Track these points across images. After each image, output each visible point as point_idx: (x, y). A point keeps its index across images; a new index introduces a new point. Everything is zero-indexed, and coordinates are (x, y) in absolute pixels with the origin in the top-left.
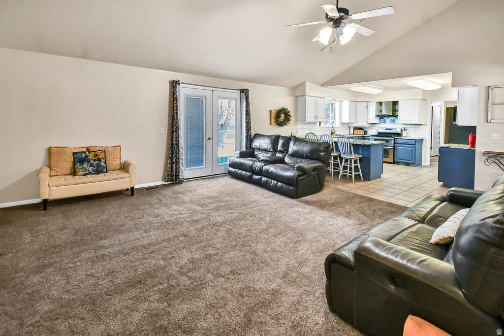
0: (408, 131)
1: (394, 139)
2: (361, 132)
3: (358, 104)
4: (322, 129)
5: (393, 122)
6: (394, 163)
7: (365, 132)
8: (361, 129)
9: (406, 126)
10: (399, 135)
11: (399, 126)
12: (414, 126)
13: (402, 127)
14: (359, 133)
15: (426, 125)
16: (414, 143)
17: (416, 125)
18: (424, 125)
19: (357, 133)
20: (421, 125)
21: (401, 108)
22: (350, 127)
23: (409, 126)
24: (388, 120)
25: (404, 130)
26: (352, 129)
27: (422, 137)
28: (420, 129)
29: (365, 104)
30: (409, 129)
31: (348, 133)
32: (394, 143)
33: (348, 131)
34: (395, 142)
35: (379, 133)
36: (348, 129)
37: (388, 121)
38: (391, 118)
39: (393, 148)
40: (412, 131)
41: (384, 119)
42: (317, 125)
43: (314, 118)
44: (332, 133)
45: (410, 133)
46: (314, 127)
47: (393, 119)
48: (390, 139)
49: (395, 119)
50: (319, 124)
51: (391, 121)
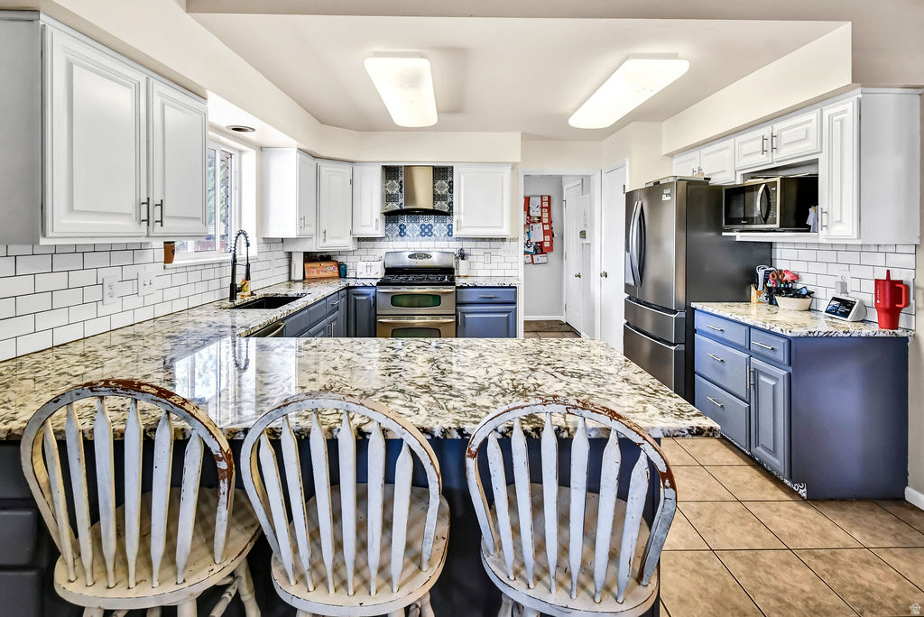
0: (471, 258)
1: (456, 288)
2: (329, 270)
3: (324, 168)
5: (427, 232)
7: (343, 271)
8: (326, 258)
9: (466, 245)
10: (450, 271)
13: (454, 247)
14: (323, 273)
15: (516, 240)
17: (491, 240)
18: (511, 240)
19: (315, 274)
20: (503, 240)
22: (290, 254)
23: (472, 244)
25: (462, 257)
26: (298, 261)
28: (500, 252)
30: (474, 252)
31: (285, 278)
35: (390, 271)
36: (286, 262)
37: (413, 230)
38: (421, 222)
39: (452, 319)
40: (481, 259)
41: (401, 222)
42: (148, 255)
43: (130, 214)
44: (234, 291)
45: (479, 266)
46: (129, 272)
47: (427, 224)
48: (445, 290)
49: (432, 222)
50: (161, 255)
51: (423, 230)
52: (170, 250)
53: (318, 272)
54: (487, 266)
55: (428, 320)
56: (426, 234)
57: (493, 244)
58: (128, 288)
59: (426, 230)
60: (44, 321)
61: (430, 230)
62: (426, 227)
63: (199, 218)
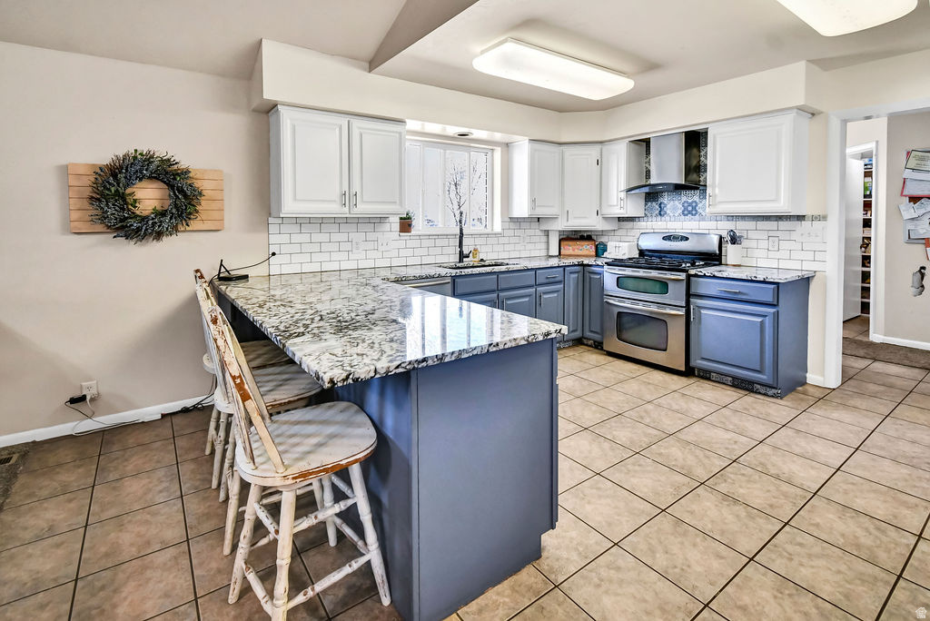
0: (745, 243)
1: (689, 276)
2: (587, 248)
3: (568, 151)
4: (415, 243)
5: (690, 211)
6: (689, 372)
7: (600, 250)
8: (584, 237)
9: (740, 227)
10: (714, 258)
11: (712, 224)
12: (772, 225)
13: (724, 228)
14: (577, 252)
15: (824, 218)
16: (769, 299)
17: (779, 218)
18: (814, 218)
19: (571, 252)
20: (801, 218)
21: (716, 156)
22: (547, 233)
23: (751, 224)
24: (673, 204)
25: (734, 240)
26: (553, 240)
27: (808, 267)
28: (794, 236)
29: (594, 152)
30: (751, 234)
31: (543, 253)
32: (689, 295)
33: (543, 246)
34: (693, 291)
35: (642, 253)
37: (675, 208)
38: (684, 199)
39: (682, 312)
40: (764, 244)
41: (661, 200)
42: (386, 227)
43: (335, 201)
44: (462, 256)
45: (757, 253)
46: (371, 236)
47: (690, 201)
48: (673, 277)
49: (696, 198)
50: (397, 226)
51: (685, 209)
52: (406, 225)
53: (574, 250)
54: (771, 254)
55: (654, 308)
56: (690, 212)
57: (783, 225)
58: (370, 245)
59: (690, 208)
60: (316, 257)
61: (694, 208)
62: (690, 204)
63: (395, 202)
